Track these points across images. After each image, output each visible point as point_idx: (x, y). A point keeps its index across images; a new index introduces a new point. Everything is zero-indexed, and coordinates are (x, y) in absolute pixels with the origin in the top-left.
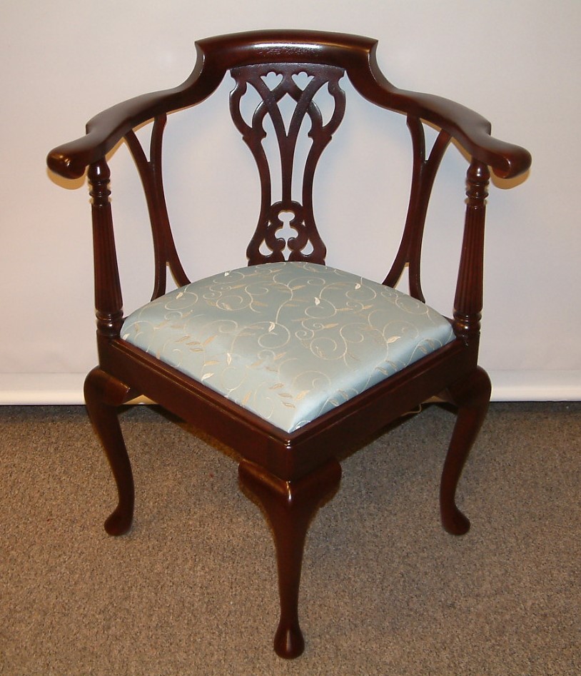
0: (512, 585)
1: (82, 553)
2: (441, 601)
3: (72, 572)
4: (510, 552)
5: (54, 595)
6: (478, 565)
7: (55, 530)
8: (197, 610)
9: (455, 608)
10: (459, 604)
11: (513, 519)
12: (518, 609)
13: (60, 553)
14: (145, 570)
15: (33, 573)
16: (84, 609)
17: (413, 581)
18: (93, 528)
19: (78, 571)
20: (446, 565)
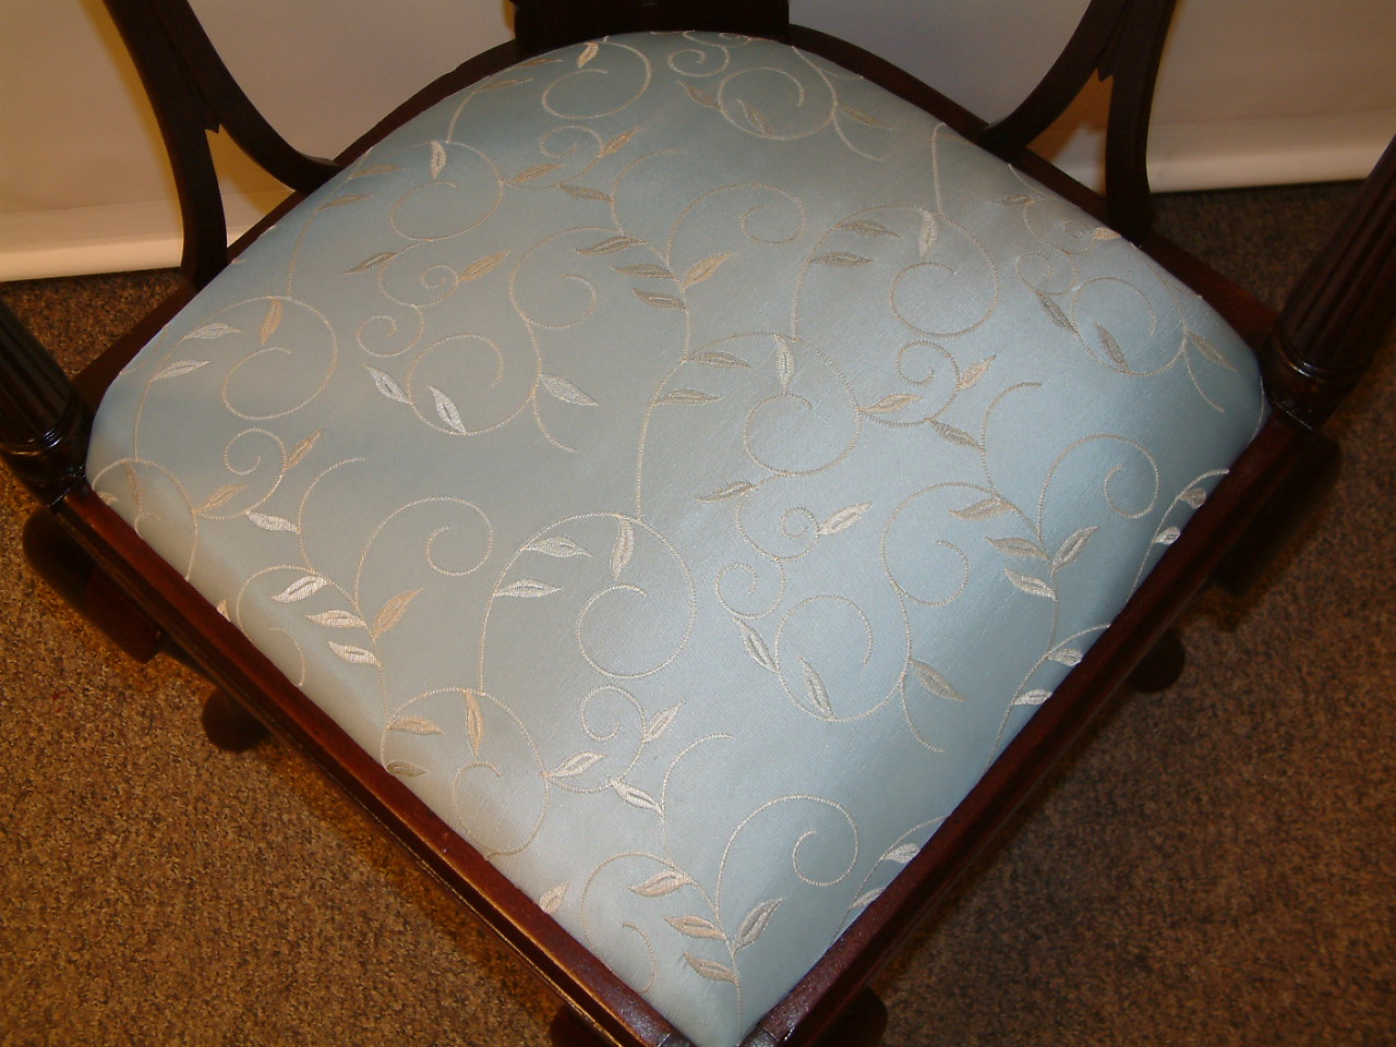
0: (1298, 870)
1: (157, 818)
2: (1110, 947)
3: (139, 901)
4: (1289, 741)
5: (97, 987)
6: (1205, 798)
7: (77, 731)
8: (475, 1018)
9: (1148, 969)
10: (1159, 953)
11: (1292, 609)
12: (1313, 966)
13: (98, 822)
14: (328, 876)
15: (34, 906)
16: (181, 1035)
17: (1037, 871)
18: (177, 718)
19: (152, 892)
20: (1123, 804)
